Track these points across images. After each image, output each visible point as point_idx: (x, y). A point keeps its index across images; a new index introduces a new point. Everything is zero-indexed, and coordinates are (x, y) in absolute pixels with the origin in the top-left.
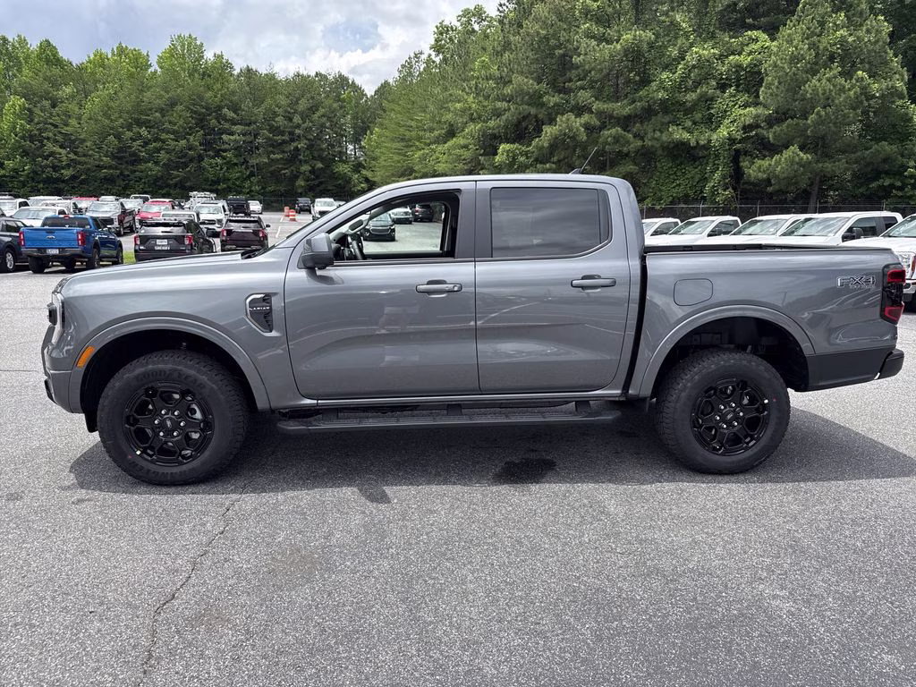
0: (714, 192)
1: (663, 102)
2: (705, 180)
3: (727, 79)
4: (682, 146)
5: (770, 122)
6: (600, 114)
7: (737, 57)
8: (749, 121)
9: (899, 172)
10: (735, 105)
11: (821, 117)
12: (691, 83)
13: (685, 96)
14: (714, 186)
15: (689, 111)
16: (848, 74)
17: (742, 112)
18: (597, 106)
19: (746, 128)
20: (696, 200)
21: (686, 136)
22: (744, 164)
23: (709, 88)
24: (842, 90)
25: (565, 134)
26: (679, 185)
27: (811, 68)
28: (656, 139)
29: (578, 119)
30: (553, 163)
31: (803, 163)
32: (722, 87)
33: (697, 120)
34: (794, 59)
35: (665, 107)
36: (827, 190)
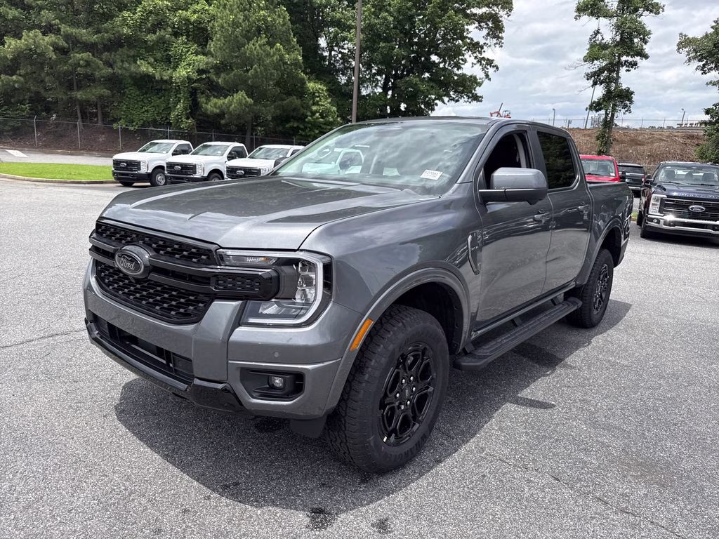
0: (178, 120)
1: (128, 37)
2: (169, 109)
3: (178, 28)
4: (148, 78)
5: (219, 69)
6: (67, 37)
7: (185, 12)
8: (202, 66)
9: (302, 118)
10: (188, 52)
11: (257, 72)
12: (149, 25)
13: (146, 36)
14: (178, 115)
15: (150, 49)
16: (271, 45)
17: (196, 58)
18: (64, 28)
19: (200, 72)
20: (161, 125)
21: (151, 70)
22: (202, 100)
23: (166, 34)
24: (268, 55)
25: (31, 50)
26: (147, 111)
27: (246, 35)
28: (125, 69)
29: (45, 38)
30: (20, 75)
31: (248, 105)
32: (176, 34)
33: (159, 58)
34: (235, 24)
35: (130, 42)
36: (256, 126)
